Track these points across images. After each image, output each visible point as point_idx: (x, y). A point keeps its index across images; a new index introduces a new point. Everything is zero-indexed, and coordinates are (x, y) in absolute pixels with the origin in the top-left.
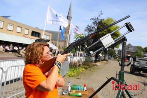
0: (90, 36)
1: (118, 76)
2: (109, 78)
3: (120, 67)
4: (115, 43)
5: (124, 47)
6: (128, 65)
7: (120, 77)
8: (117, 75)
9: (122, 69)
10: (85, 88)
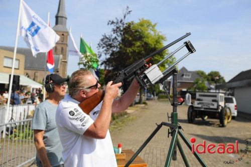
1: (170, 119)
2: (158, 124)
3: (172, 107)
4: (164, 77)
6: (181, 104)
8: (169, 117)
9: (175, 109)
10: (120, 149)
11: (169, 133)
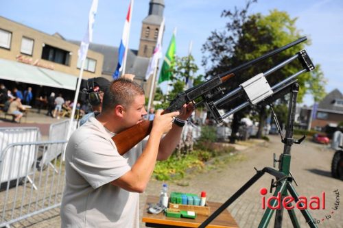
0: (221, 79)
1: (277, 164)
5: (293, 103)
6: (299, 142)
7: (281, 167)
9: (287, 149)
10: (204, 200)
11: (272, 186)
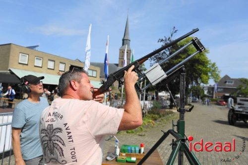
2: (165, 132)
6: (190, 110)
7: (178, 129)
9: (182, 116)
10: (143, 149)
11: (173, 144)
